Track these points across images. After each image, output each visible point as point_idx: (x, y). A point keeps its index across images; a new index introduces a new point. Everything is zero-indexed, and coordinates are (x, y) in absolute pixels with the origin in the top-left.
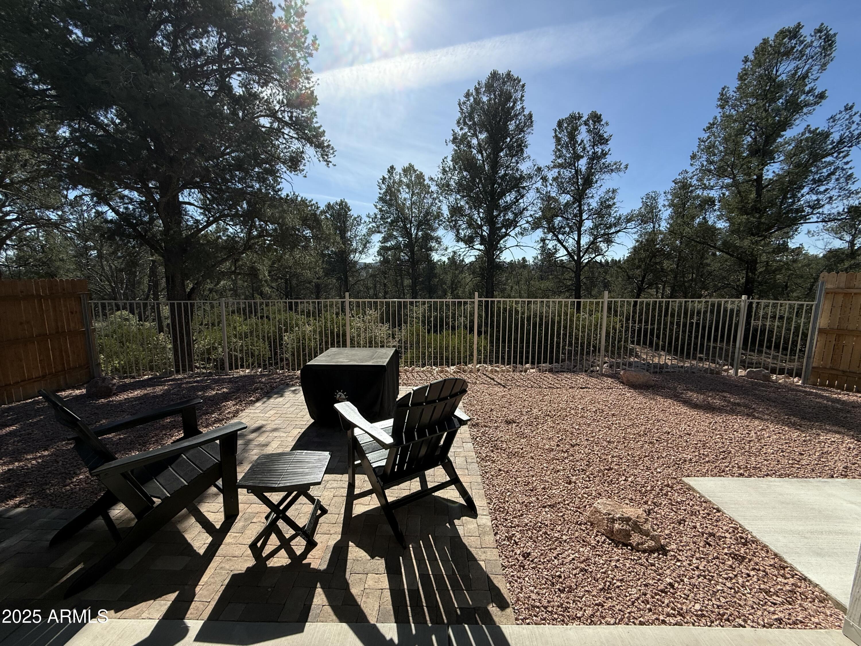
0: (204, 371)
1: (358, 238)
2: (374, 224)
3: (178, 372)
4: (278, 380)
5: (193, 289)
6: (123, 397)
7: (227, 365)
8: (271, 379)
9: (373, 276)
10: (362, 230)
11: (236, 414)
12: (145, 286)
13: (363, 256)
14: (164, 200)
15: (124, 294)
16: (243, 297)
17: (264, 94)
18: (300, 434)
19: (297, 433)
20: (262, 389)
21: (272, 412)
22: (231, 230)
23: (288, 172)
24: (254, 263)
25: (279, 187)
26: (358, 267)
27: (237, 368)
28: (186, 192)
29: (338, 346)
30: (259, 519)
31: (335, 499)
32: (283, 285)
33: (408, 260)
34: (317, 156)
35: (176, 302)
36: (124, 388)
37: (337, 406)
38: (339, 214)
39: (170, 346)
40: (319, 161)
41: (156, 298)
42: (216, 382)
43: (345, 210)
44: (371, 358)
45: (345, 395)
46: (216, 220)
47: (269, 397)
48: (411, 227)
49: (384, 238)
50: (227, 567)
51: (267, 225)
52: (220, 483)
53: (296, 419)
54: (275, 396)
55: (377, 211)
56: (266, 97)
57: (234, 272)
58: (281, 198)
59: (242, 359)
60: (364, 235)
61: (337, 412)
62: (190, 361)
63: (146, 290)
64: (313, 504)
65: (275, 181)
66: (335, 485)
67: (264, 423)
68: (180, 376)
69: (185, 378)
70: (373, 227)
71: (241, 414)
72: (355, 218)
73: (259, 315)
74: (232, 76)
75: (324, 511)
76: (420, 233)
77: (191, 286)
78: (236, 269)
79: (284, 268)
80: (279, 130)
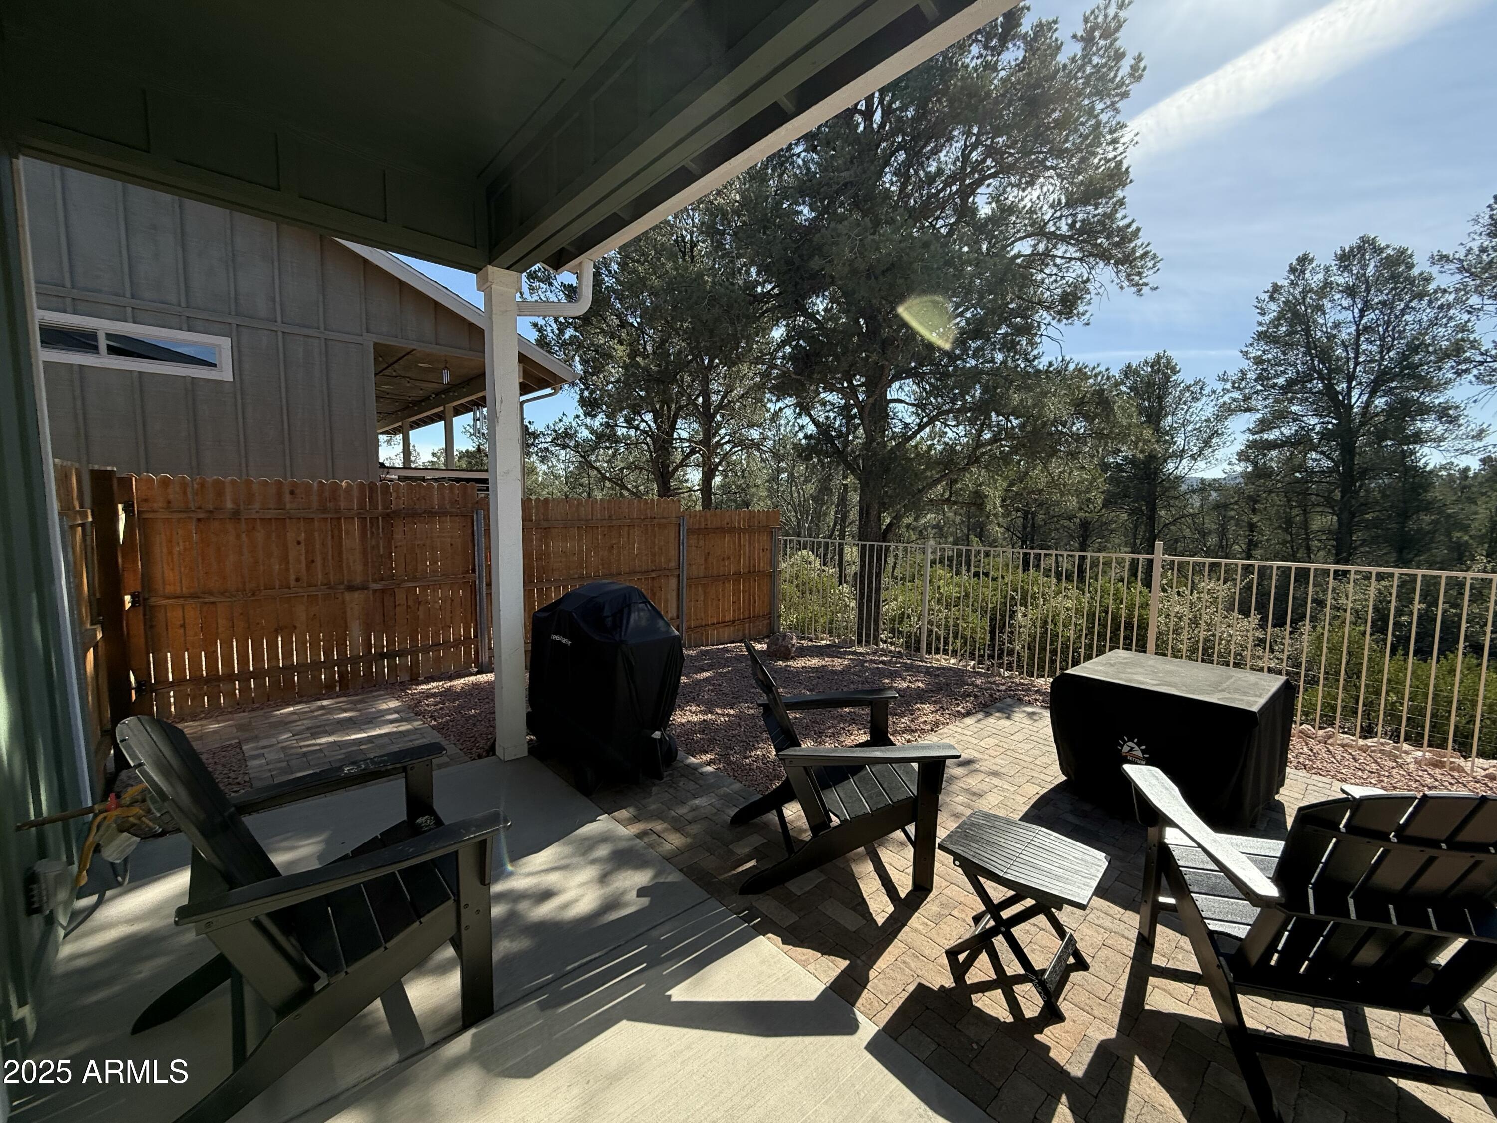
0: (893, 648)
1: (1189, 428)
2: (1236, 395)
3: (860, 643)
4: (1004, 688)
5: (890, 525)
6: (799, 663)
7: (924, 645)
8: (990, 683)
9: (1220, 507)
10: (1205, 409)
11: (935, 727)
12: (831, 519)
13: (1201, 464)
14: (871, 400)
15: (810, 528)
16: (951, 539)
17: (1027, 200)
18: (1038, 796)
19: (1034, 791)
20: (975, 696)
21: (992, 741)
22: (950, 434)
23: (1054, 323)
24: (980, 485)
25: (1035, 352)
26: (1184, 487)
27: (937, 652)
28: (896, 385)
29: (1128, 648)
30: (963, 916)
31: (1105, 952)
32: (1020, 522)
33: (1330, 471)
34: (1117, 281)
35: (868, 543)
36: (803, 652)
37: (1127, 767)
38: (1150, 384)
39: (853, 604)
40: (1122, 288)
41: (842, 536)
42: (908, 668)
43: (1164, 374)
44: (1216, 687)
45: (1143, 752)
46: (931, 421)
47: (988, 714)
48: (1350, 389)
49: (1262, 421)
50: (913, 966)
51: (1008, 420)
52: (911, 828)
53: (1032, 766)
54: (997, 714)
55: (1245, 364)
56: (1029, 205)
57: (948, 500)
58: (1038, 372)
59: (946, 639)
60: (1208, 420)
61: (1127, 781)
62: (876, 630)
63: (832, 524)
64: (1062, 939)
65: (1031, 343)
66: (1107, 922)
67: (978, 755)
68: (861, 650)
69: (868, 654)
70: (1234, 400)
71: (943, 730)
72: (1188, 388)
73: (973, 570)
74: (978, 191)
75: (1082, 965)
76: (1380, 402)
77: (888, 521)
78: (951, 494)
79: (1029, 493)
80: (1047, 253)
